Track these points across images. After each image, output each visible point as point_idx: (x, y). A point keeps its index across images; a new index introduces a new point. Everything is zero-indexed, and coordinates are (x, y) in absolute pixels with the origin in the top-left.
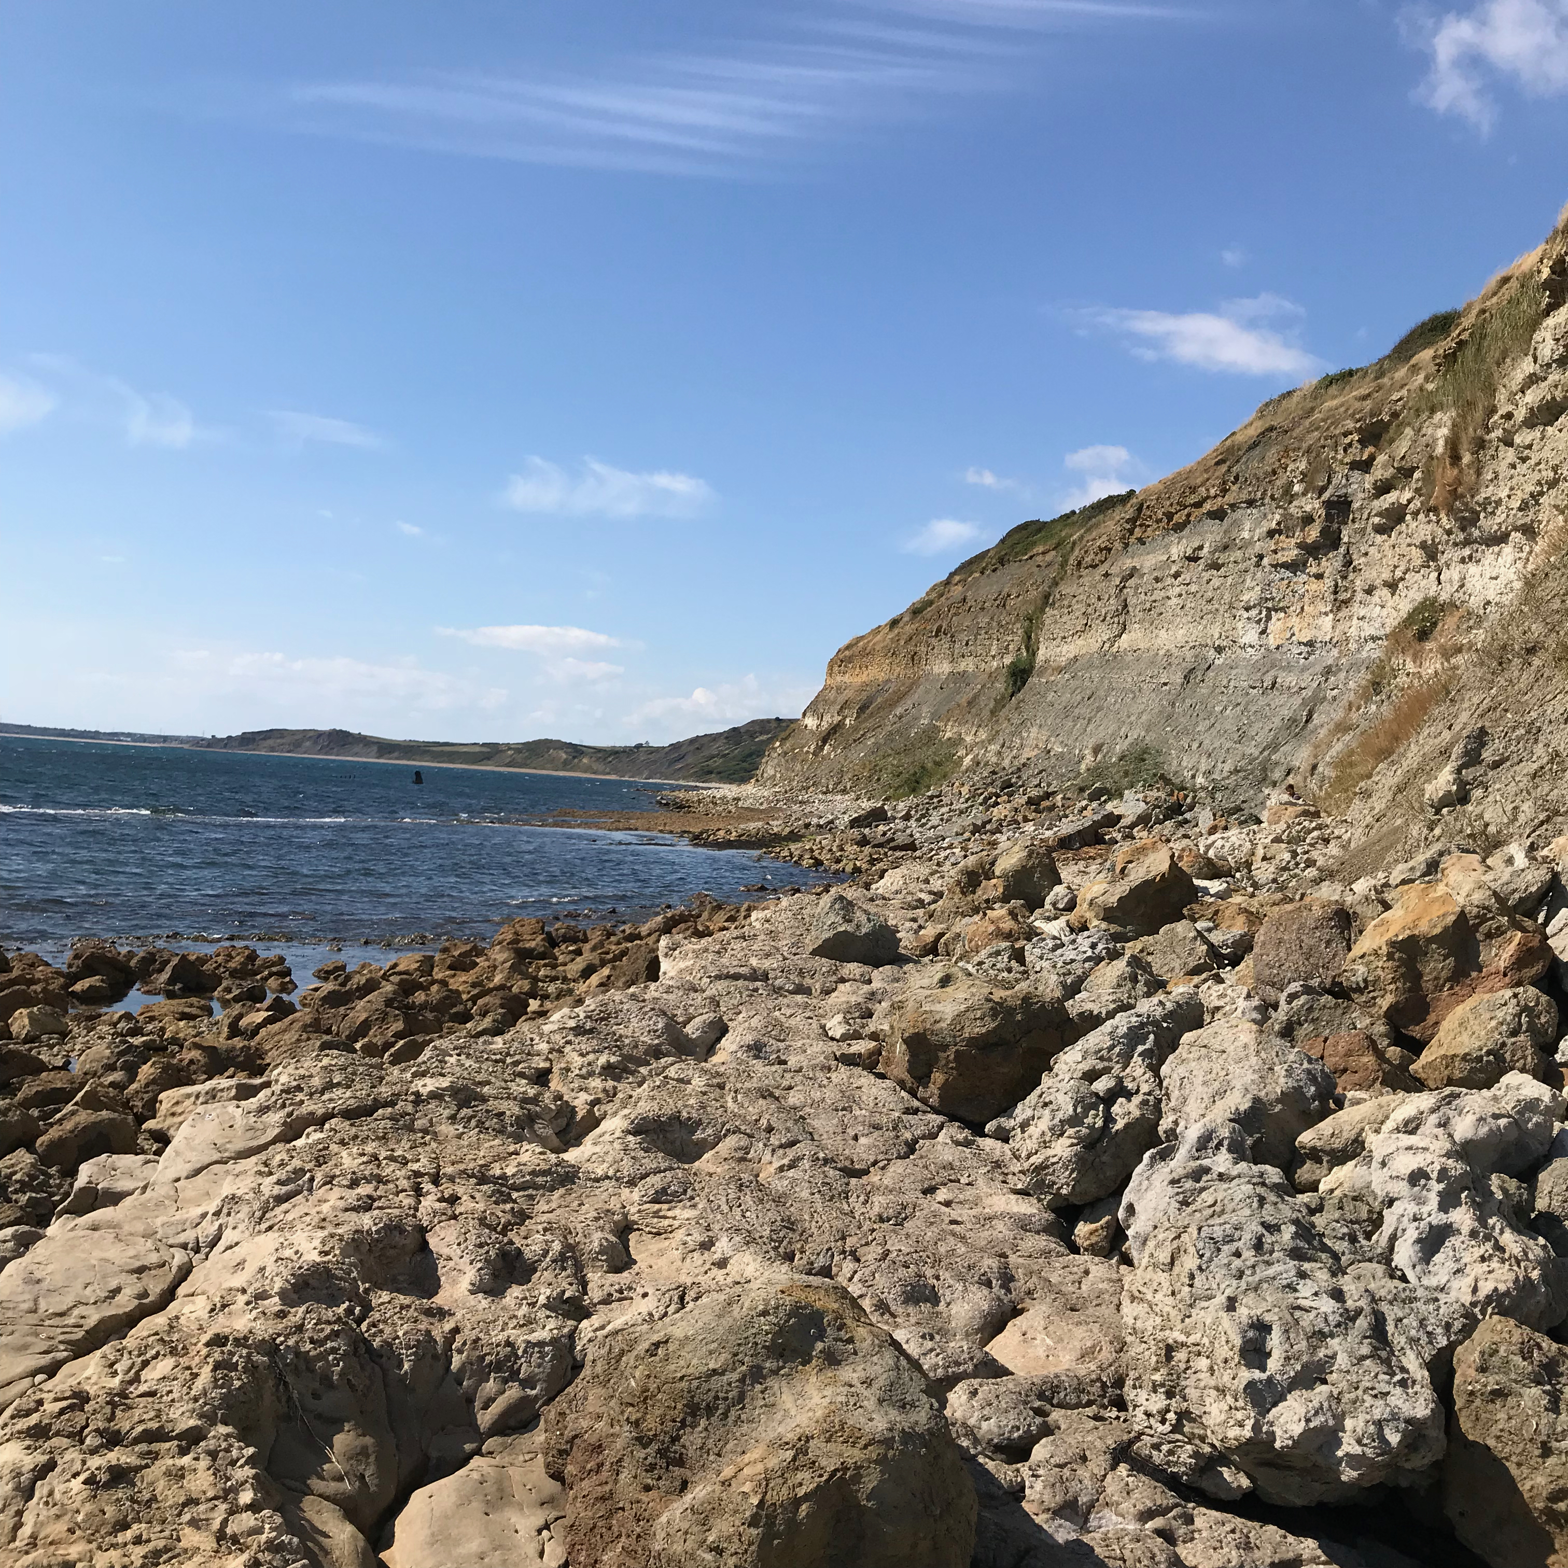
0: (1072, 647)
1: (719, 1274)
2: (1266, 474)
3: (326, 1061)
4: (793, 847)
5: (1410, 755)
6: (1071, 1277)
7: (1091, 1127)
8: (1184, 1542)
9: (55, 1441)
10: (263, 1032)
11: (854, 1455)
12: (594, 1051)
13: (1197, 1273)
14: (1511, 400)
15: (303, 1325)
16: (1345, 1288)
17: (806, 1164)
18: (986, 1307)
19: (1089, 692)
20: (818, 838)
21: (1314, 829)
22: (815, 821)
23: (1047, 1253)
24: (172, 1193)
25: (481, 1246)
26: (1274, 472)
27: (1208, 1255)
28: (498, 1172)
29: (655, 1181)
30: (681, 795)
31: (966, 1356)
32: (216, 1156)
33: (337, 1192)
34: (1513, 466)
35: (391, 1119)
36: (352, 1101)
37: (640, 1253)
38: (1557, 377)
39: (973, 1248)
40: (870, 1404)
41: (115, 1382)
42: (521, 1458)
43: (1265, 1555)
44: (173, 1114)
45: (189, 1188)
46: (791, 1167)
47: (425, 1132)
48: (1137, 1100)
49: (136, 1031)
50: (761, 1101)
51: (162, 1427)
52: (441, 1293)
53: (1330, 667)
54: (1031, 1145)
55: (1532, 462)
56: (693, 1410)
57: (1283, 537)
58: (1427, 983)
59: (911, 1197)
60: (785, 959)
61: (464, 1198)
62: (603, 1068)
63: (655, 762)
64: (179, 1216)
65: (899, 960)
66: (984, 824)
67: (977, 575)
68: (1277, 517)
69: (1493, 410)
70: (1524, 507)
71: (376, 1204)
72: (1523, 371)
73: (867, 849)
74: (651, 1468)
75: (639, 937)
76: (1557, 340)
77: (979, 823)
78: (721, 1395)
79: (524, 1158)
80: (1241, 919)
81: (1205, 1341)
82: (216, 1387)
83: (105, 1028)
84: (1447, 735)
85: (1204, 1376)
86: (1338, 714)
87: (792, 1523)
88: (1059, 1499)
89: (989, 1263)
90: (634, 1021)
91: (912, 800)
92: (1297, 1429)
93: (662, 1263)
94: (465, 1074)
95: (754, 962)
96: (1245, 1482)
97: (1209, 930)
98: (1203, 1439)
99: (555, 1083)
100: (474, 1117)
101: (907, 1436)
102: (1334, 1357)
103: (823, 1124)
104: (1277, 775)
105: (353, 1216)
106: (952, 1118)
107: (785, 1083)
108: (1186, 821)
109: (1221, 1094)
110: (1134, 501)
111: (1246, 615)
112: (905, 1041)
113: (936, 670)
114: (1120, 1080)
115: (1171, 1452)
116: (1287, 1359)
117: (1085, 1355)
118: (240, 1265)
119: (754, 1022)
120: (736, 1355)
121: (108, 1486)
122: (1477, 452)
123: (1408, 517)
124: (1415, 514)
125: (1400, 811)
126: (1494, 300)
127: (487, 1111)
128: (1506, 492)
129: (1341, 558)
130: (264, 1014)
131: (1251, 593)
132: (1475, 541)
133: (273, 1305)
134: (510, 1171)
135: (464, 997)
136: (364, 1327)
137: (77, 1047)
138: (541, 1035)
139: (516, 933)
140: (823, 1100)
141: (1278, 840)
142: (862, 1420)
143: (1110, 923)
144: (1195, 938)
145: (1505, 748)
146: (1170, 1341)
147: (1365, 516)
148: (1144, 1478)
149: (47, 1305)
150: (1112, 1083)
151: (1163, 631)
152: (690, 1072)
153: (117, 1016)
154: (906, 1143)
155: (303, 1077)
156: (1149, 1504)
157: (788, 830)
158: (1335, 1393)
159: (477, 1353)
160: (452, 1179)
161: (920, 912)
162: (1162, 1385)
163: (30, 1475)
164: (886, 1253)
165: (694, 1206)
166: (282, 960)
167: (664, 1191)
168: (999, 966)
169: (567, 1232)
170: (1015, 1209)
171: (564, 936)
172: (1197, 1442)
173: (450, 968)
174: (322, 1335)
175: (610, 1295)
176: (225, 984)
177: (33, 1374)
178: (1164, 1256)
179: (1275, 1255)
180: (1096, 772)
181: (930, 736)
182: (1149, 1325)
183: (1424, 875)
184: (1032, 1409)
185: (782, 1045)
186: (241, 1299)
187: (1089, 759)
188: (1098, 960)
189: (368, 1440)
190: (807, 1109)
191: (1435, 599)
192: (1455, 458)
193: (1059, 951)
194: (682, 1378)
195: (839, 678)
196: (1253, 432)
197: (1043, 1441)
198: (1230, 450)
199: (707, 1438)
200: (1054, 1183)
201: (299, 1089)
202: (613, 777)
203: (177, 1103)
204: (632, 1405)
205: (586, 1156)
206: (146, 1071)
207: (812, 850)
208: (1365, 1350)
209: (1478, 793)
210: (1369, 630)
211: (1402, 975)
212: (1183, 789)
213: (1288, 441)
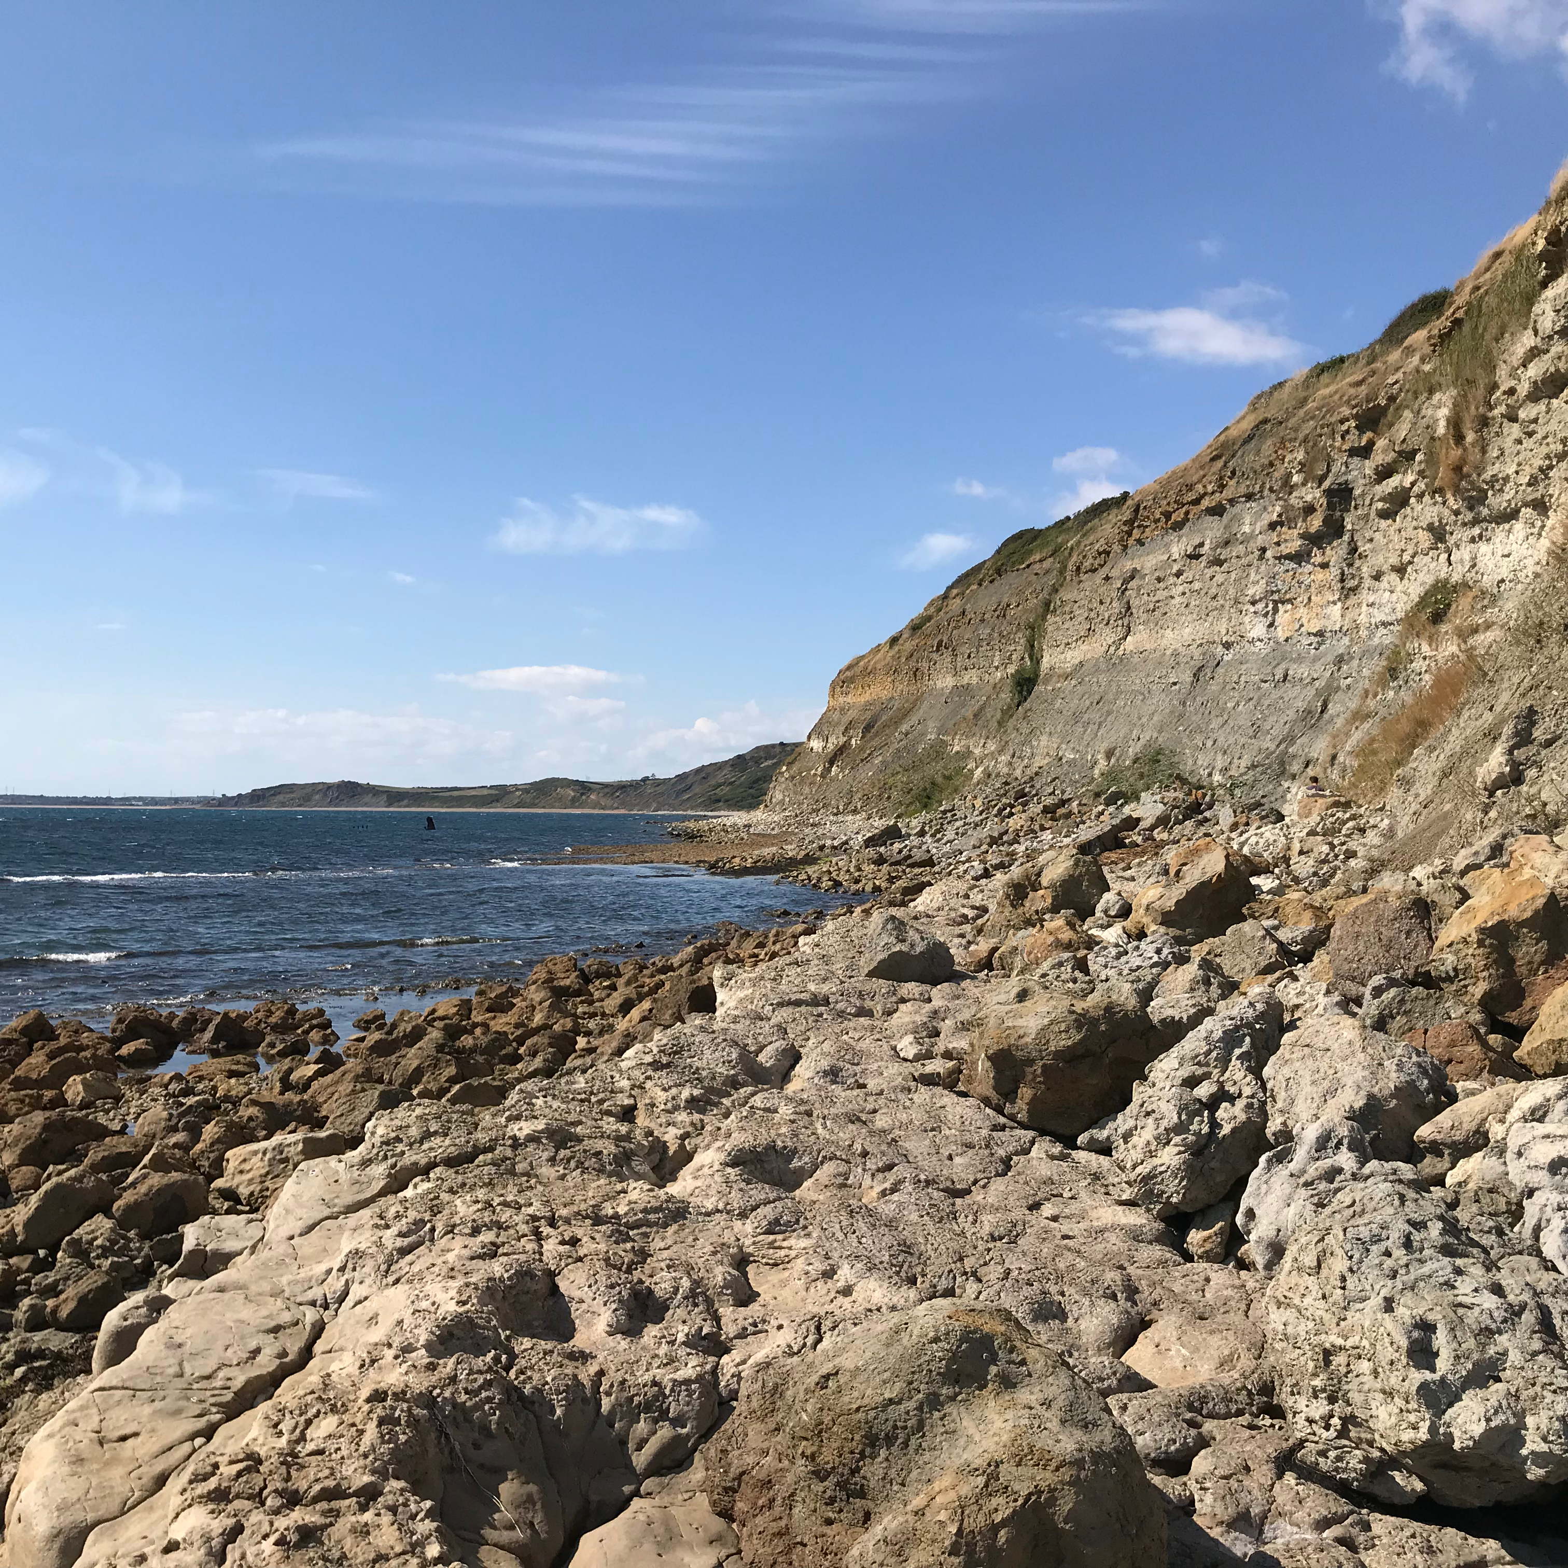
0: (1076, 653)
1: (846, 1302)
2: (1263, 467)
3: (419, 1111)
4: (810, 870)
5: (1451, 739)
6: (1193, 1287)
7: (1198, 1134)
8: (1366, 1549)
9: (238, 1504)
10: (315, 1085)
11: (1046, 1478)
12: (676, 1085)
13: (1348, 1275)
14: (1513, 374)
15: (456, 1375)
16: (1503, 1283)
17: (908, 1187)
18: (1115, 1321)
19: (1097, 697)
20: (834, 860)
21: (1349, 819)
22: (829, 843)
23: (1163, 1263)
24: (291, 1250)
25: (612, 1286)
26: (1271, 464)
27: (1357, 1256)
28: (611, 1212)
29: (767, 1212)
30: (691, 825)
31: (1109, 1371)
32: (327, 1212)
33: (459, 1242)
34: (1519, 442)
35: (494, 1164)
36: (453, 1149)
37: (761, 1285)
38: (1560, 349)
39: (1093, 1263)
40: (1054, 1425)
41: (283, 1442)
42: (680, 1497)
43: (1449, 1558)
44: (241, 1172)
45: (306, 1245)
46: (894, 1190)
47: (527, 1174)
48: (1241, 1104)
49: (188, 1092)
50: (851, 1126)
51: (339, 1485)
52: (577, 1336)
53: (1342, 655)
54: (1136, 1155)
55: (1539, 436)
56: (872, 1441)
57: (1285, 529)
58: (1521, 968)
59: (1019, 1213)
60: (842, 982)
61: (585, 1239)
62: (686, 1101)
63: (662, 794)
64: (303, 1273)
65: (956, 977)
66: (1001, 835)
67: (975, 587)
68: (1278, 509)
69: (1494, 386)
70: (1533, 482)
71: (500, 1251)
72: (1523, 345)
73: (885, 868)
74: (831, 1501)
75: (671, 968)
76: (1558, 311)
77: (996, 834)
78: (899, 1424)
79: (634, 1196)
80: (1308, 914)
81: (1365, 1343)
82: (383, 1442)
83: (157, 1090)
84: (1489, 717)
85: (1368, 1380)
86: (1353, 705)
87: (992, 1549)
88: (1232, 1511)
89: (1112, 1277)
90: (707, 1053)
91: (924, 816)
92: (1478, 1429)
93: (786, 1293)
94: (557, 1115)
95: (812, 987)
96: (1419, 1486)
97: (1276, 928)
98: (1371, 1443)
99: (642, 1120)
100: (573, 1157)
101: (1097, 1456)
102: (1505, 1353)
103: (916, 1145)
104: (1295, 767)
105: (479, 1263)
106: (1043, 1133)
107: (869, 1107)
108: (1206, 820)
109: (1330, 1093)
110: (1129, 502)
111: (1252, 609)
112: (989, 1058)
113: (939, 684)
114: (1221, 1085)
115: (1339, 1459)
116: (1457, 1357)
117: (1225, 1363)
118: (373, 1320)
119: (826, 1046)
120: (911, 1383)
121: (298, 1546)
122: (1481, 430)
123: (1412, 500)
124: (1420, 496)
125: (1447, 796)
126: (1488, 275)
127: (585, 1151)
128: (1514, 468)
129: (1345, 545)
130: (314, 1067)
131: (1257, 587)
132: (1484, 520)
133: (421, 1356)
134: (622, 1210)
135: (511, 1037)
136: (512, 1374)
137: (132, 1110)
138: (621, 1072)
139: (550, 972)
140: (911, 1122)
141: (1312, 833)
142: (1050, 1442)
143: (1168, 927)
144: (1264, 937)
145: (1557, 725)
146: (1328, 1345)
147: (1367, 502)
148: (1313, 1486)
149: (194, 1368)
150: (1214, 1088)
151: (1169, 631)
152: (776, 1101)
153: (167, 1078)
154: (1002, 1160)
155: (401, 1128)
156: (1325, 1512)
157: (803, 853)
158: (1513, 1391)
159: (625, 1394)
160: (567, 1221)
161: (967, 928)
162: (1324, 1390)
163: (220, 1539)
164: (1008, 1272)
165: (808, 1235)
166: (321, 1012)
167: (777, 1221)
168: (1063, 977)
169: (689, 1269)
170: (1124, 1221)
171: (597, 972)
172: (1365, 1446)
173: (489, 1010)
174: (476, 1385)
175: (745, 1329)
176: (268, 1039)
177: (192, 1438)
178: (1309, 1260)
179: (1426, 1252)
180: (1111, 776)
181: (938, 751)
182: (1302, 1329)
183: (1489, 859)
184: (1184, 1420)
185: (858, 1069)
186: (389, 1354)
187: (1102, 763)
188: (1165, 965)
189: (532, 1488)
190: (897, 1132)
191: (1447, 581)
192: (1459, 438)
193: (1123, 959)
194: (858, 1409)
195: (841, 699)
196: (1247, 425)
197: (1203, 1452)
198: (1225, 446)
199: (889, 1467)
200: (1163, 1192)
201: (398, 1140)
202: (622, 811)
203: (245, 1160)
204: (806, 1439)
205: (689, 1190)
206: (210, 1131)
207: (830, 872)
208: (1537, 1345)
209: (1532, 773)
210: (1379, 616)
211: (1495, 961)
212: (1201, 787)
213: (1282, 431)
